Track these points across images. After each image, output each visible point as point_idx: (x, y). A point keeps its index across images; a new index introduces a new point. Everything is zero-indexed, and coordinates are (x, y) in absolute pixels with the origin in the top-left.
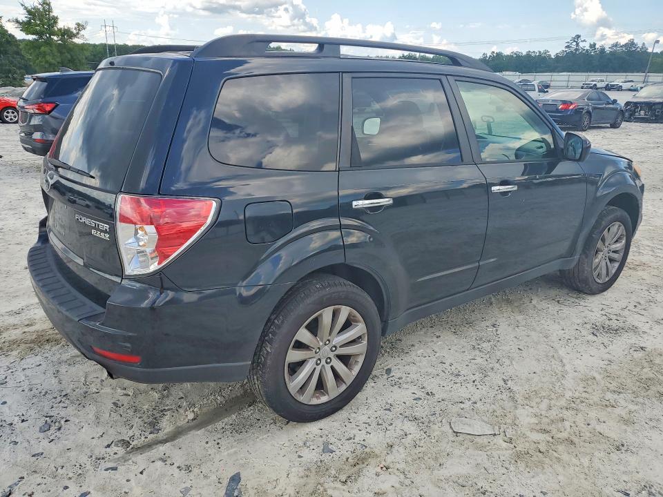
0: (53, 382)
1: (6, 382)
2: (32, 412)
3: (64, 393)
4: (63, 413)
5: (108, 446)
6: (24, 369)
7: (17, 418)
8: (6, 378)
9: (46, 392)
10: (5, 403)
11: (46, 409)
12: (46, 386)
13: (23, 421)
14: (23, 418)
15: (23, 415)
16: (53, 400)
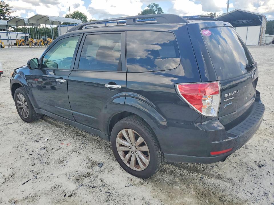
0: (246, 177)
1: (264, 193)
2: (264, 173)
3: (247, 171)
4: (255, 165)
5: (251, 150)
6: (251, 194)
7: (271, 174)
8: (262, 196)
9: (252, 176)
10: (271, 184)
11: (258, 170)
12: (251, 178)
13: (269, 172)
14: (268, 173)
15: (268, 174)
16: (253, 171)
